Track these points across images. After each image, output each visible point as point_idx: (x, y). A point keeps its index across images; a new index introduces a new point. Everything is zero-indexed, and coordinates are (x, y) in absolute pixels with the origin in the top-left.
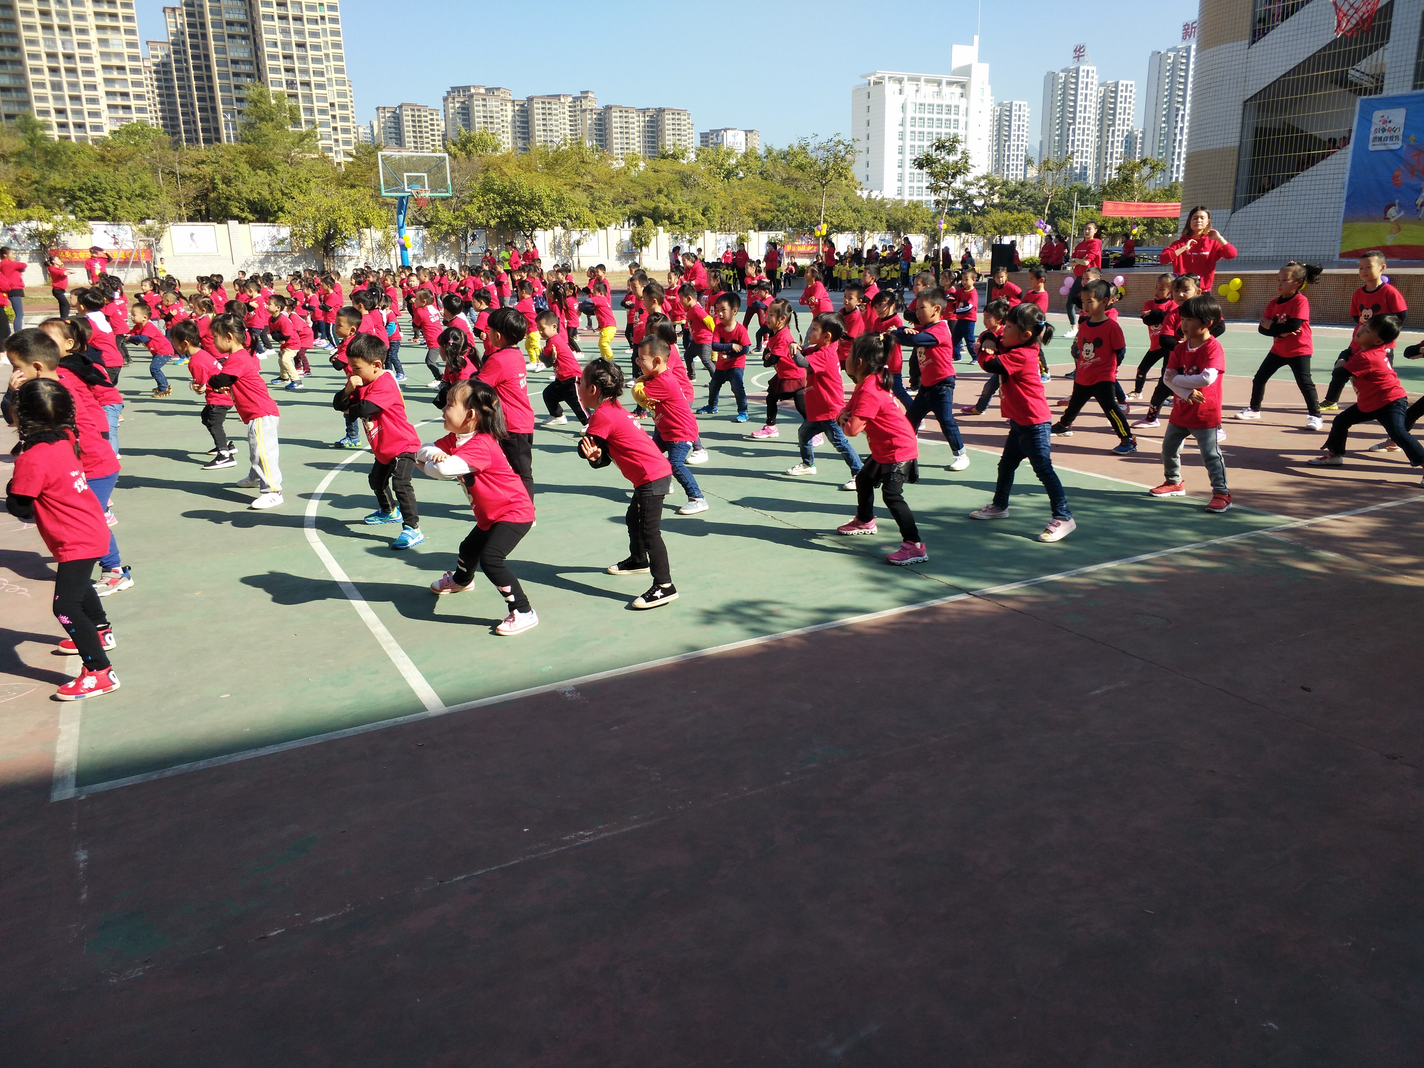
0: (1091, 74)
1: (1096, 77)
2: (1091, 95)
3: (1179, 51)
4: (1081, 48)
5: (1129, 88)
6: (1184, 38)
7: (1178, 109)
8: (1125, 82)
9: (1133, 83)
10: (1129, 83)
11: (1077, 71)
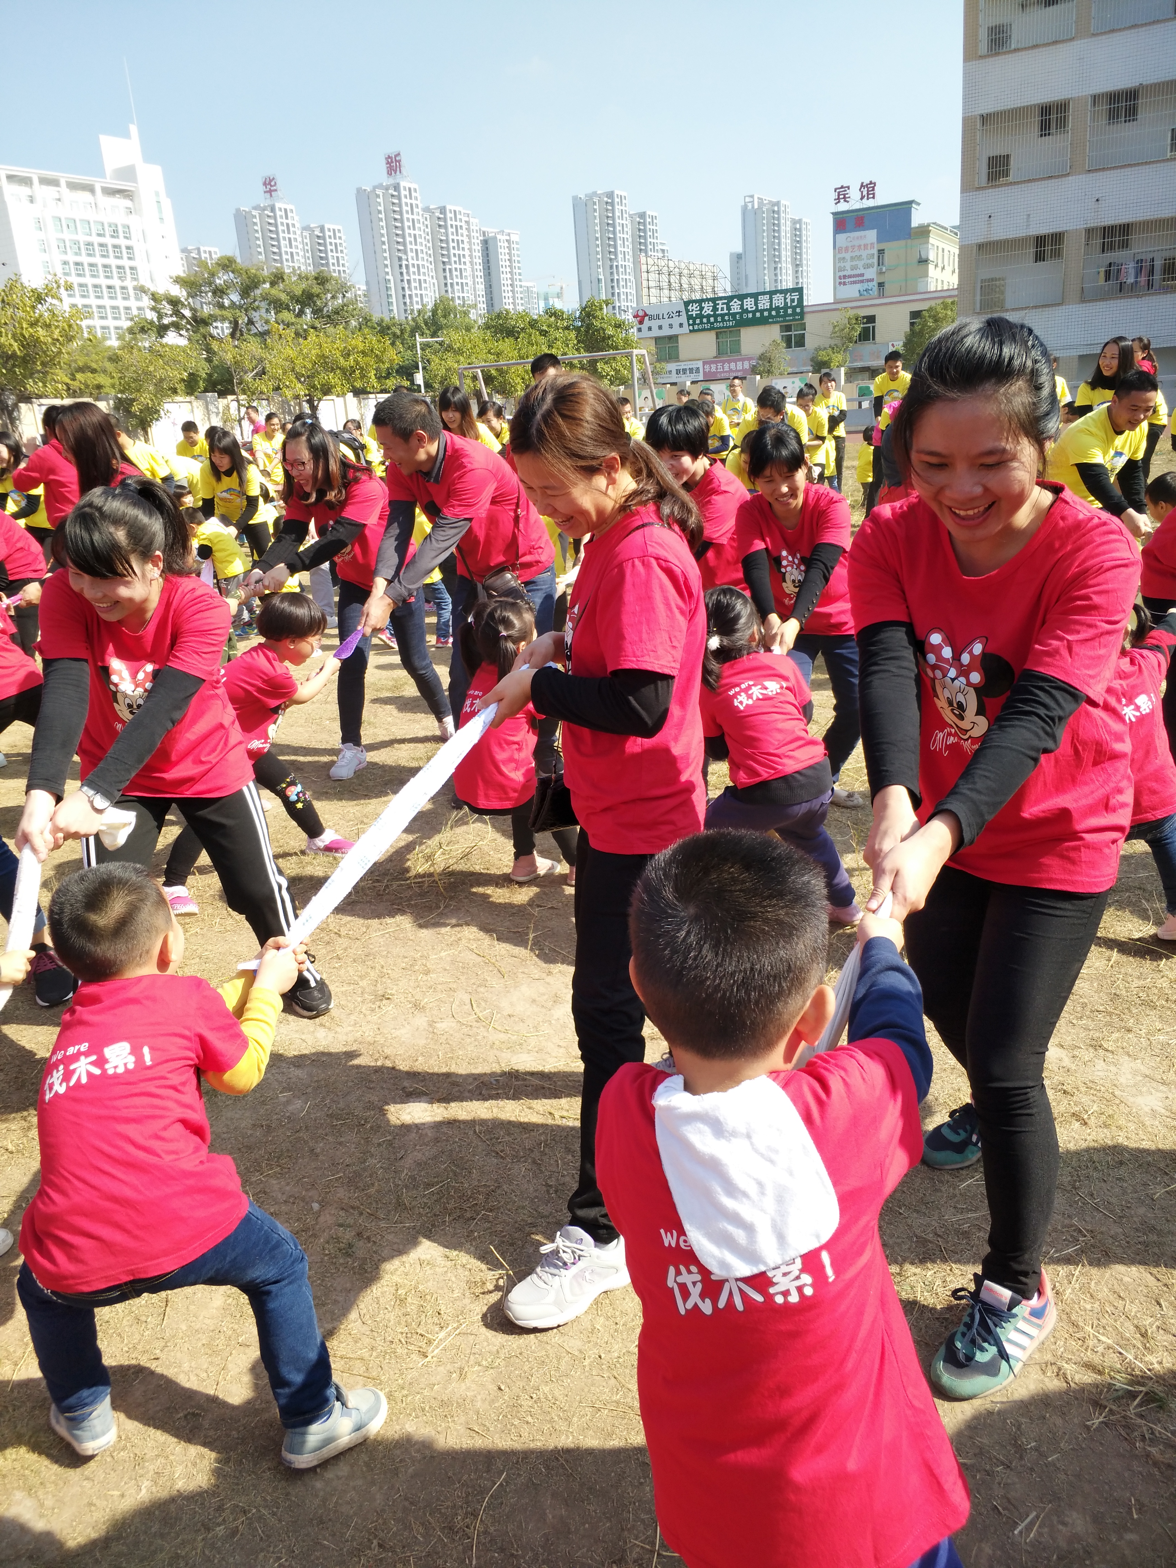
0: (290, 214)
1: (296, 218)
2: (296, 240)
3: (387, 189)
4: (271, 181)
5: (338, 235)
6: (389, 174)
7: (400, 259)
8: (332, 227)
9: (340, 228)
10: (336, 227)
11: (273, 209)
